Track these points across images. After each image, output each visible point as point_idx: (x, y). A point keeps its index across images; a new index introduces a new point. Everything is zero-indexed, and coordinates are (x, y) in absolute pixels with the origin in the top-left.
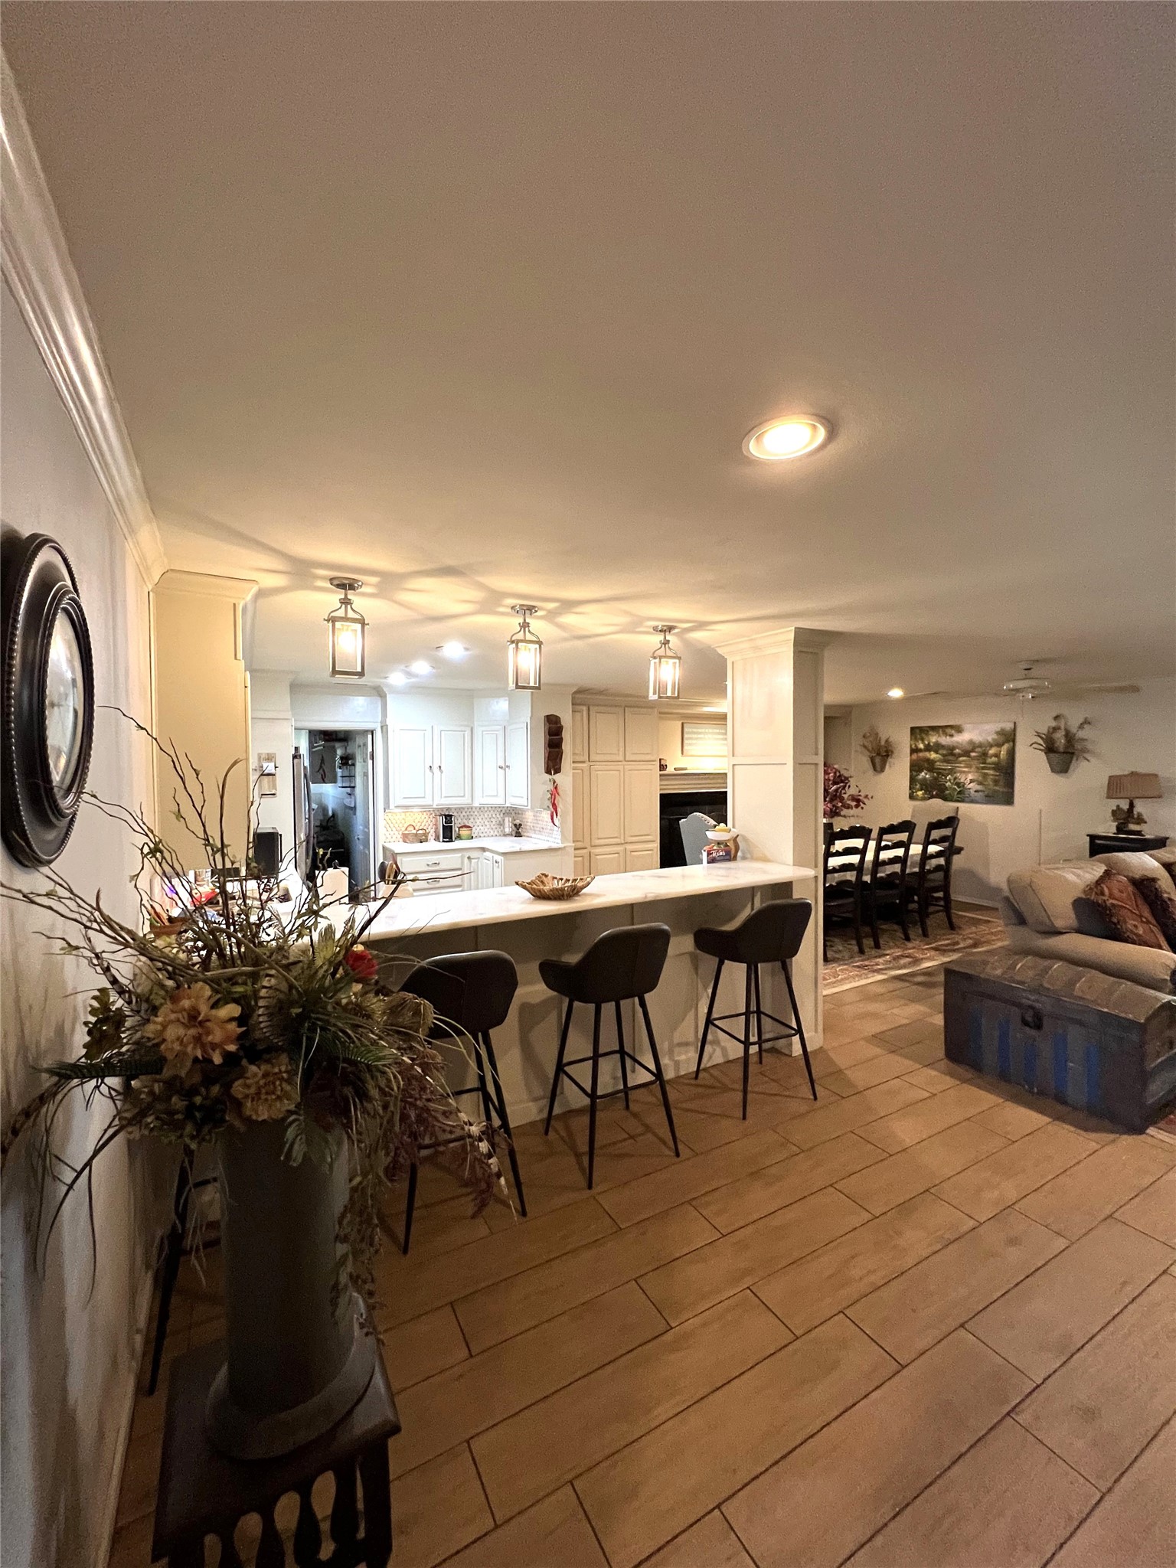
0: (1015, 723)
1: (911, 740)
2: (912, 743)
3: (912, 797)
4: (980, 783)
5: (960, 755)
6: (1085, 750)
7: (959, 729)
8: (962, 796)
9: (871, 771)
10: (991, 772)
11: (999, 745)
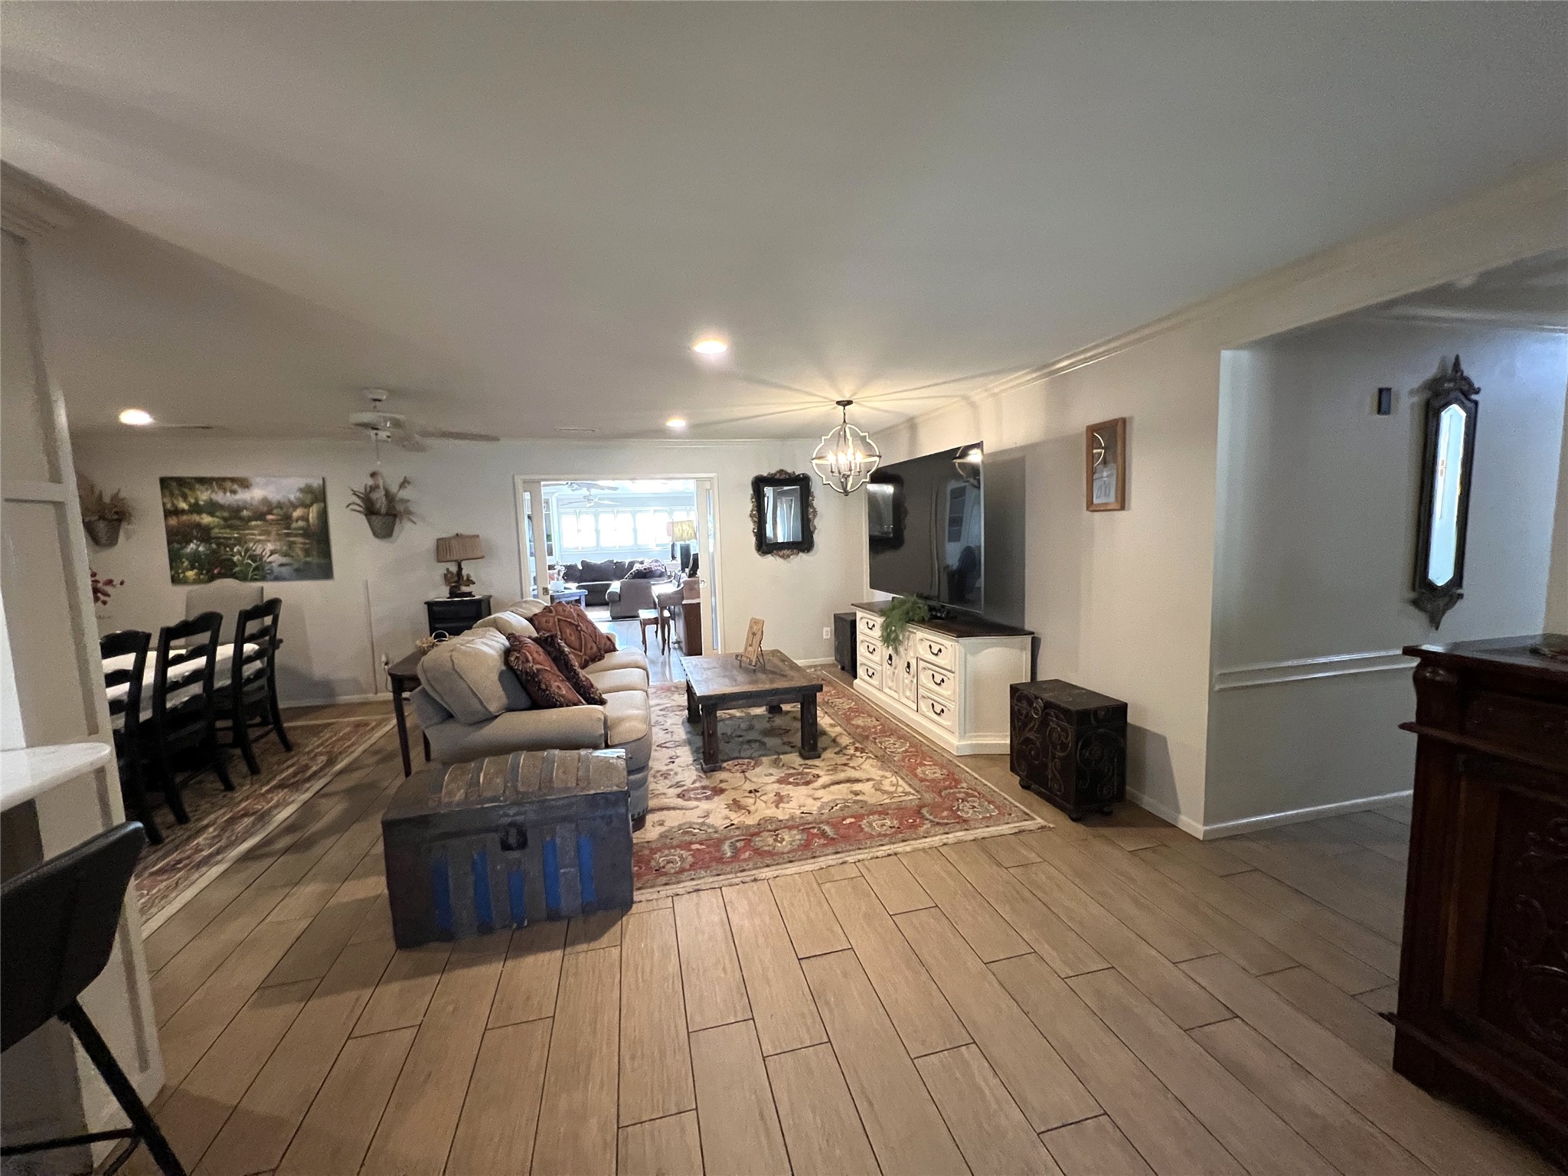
0: (323, 479)
1: (163, 496)
2: (166, 500)
3: (175, 580)
4: (286, 555)
5: (250, 519)
6: (409, 512)
7: (245, 484)
8: (261, 572)
9: (90, 547)
10: (299, 540)
11: (307, 506)
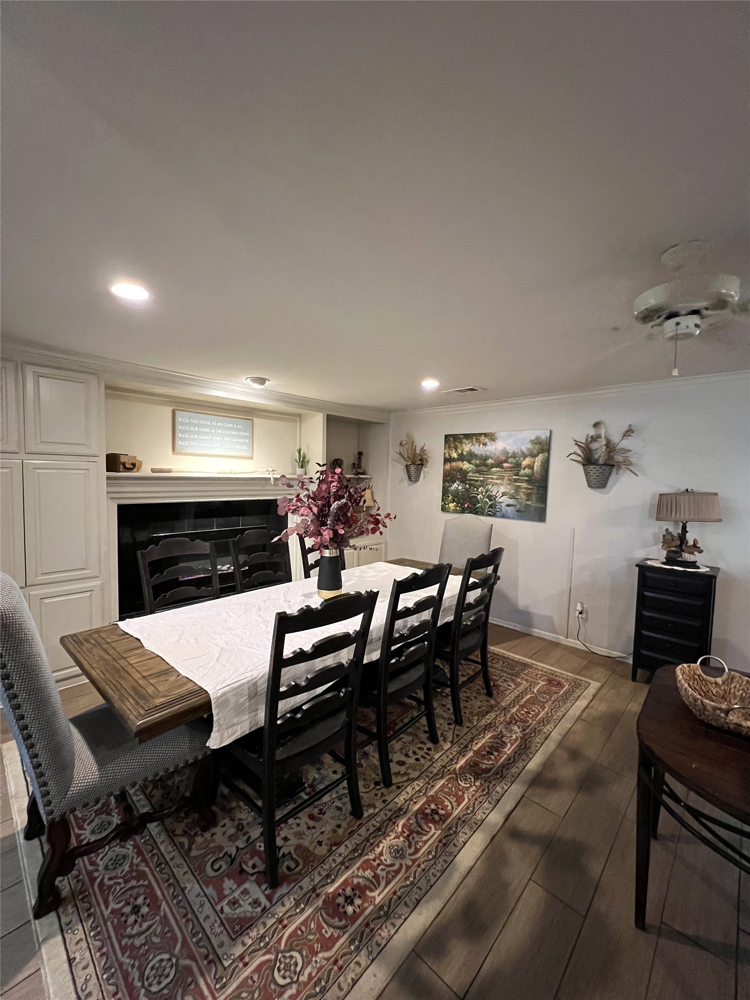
0: (551, 432)
1: (445, 449)
2: (446, 451)
3: (444, 509)
4: (512, 497)
5: (492, 466)
6: (628, 463)
7: (491, 437)
8: (493, 510)
9: (406, 481)
10: (524, 485)
11: (534, 456)
